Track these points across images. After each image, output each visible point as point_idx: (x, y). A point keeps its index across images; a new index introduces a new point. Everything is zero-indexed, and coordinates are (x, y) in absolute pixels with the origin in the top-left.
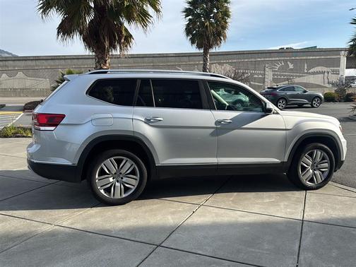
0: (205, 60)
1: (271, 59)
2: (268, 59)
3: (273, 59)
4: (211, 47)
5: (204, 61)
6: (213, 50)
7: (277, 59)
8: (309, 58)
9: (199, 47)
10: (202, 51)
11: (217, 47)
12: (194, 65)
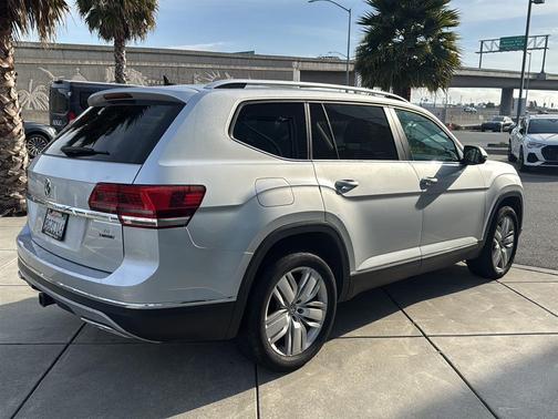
0: (119, 61)
1: (200, 66)
2: (196, 66)
3: (205, 66)
4: (127, 36)
5: (117, 61)
6: (130, 44)
7: (210, 66)
8: (253, 68)
9: (105, 34)
10: (111, 43)
11: (139, 39)
12: (75, 66)
